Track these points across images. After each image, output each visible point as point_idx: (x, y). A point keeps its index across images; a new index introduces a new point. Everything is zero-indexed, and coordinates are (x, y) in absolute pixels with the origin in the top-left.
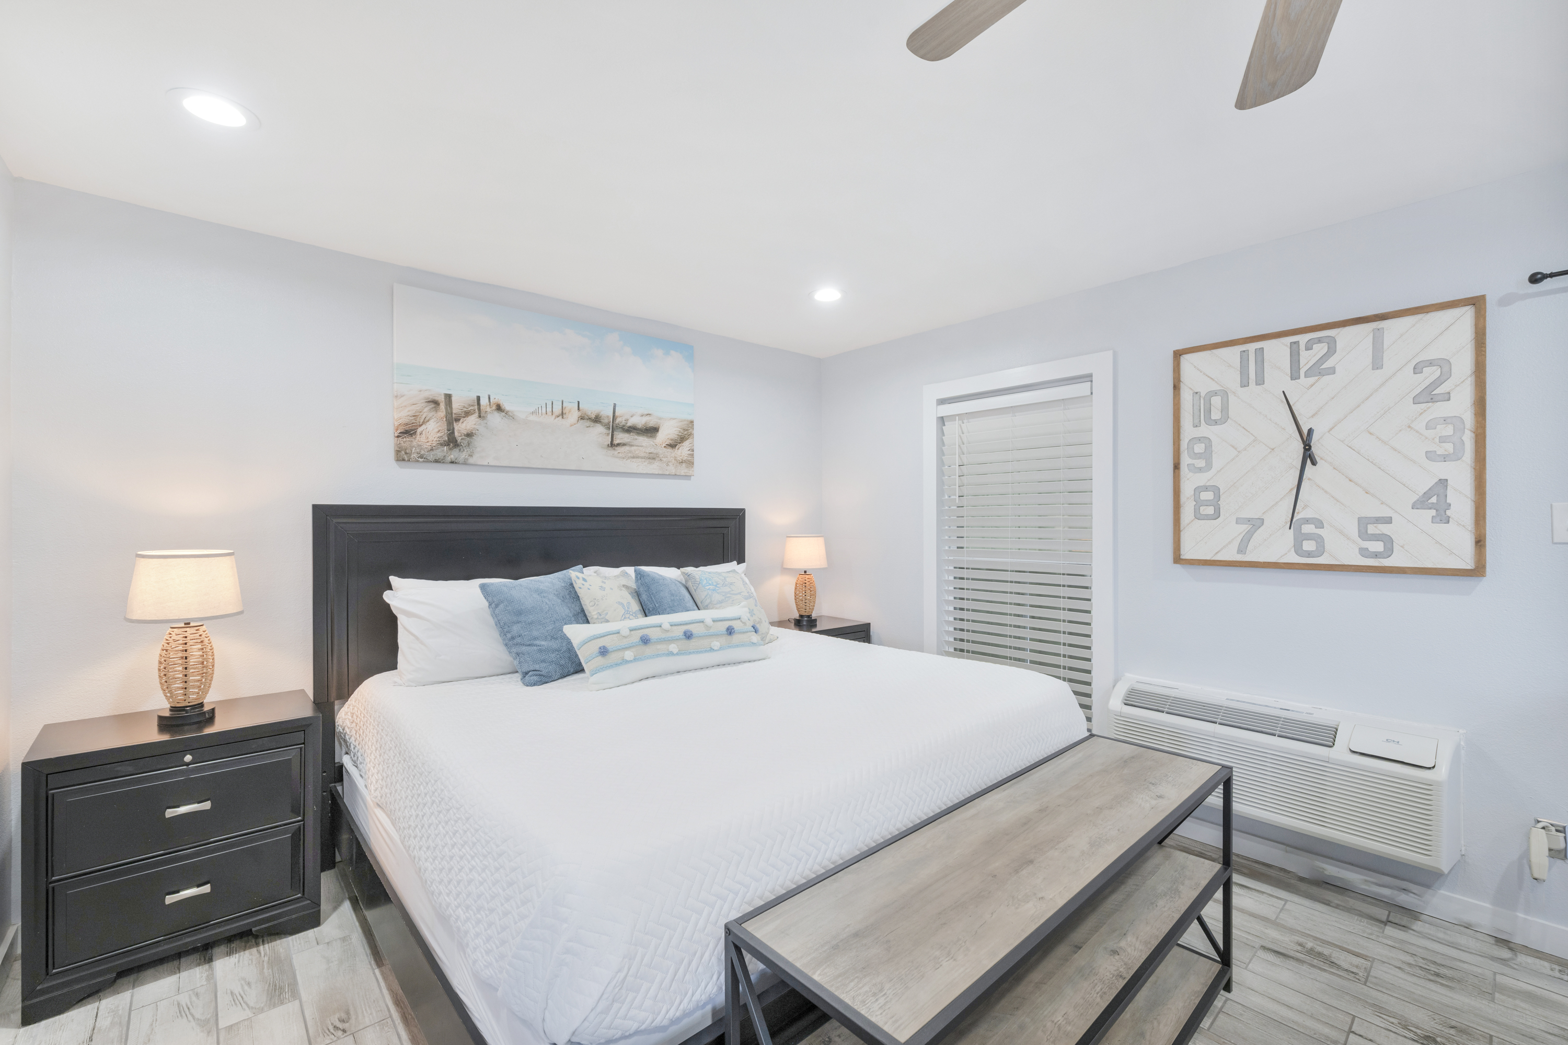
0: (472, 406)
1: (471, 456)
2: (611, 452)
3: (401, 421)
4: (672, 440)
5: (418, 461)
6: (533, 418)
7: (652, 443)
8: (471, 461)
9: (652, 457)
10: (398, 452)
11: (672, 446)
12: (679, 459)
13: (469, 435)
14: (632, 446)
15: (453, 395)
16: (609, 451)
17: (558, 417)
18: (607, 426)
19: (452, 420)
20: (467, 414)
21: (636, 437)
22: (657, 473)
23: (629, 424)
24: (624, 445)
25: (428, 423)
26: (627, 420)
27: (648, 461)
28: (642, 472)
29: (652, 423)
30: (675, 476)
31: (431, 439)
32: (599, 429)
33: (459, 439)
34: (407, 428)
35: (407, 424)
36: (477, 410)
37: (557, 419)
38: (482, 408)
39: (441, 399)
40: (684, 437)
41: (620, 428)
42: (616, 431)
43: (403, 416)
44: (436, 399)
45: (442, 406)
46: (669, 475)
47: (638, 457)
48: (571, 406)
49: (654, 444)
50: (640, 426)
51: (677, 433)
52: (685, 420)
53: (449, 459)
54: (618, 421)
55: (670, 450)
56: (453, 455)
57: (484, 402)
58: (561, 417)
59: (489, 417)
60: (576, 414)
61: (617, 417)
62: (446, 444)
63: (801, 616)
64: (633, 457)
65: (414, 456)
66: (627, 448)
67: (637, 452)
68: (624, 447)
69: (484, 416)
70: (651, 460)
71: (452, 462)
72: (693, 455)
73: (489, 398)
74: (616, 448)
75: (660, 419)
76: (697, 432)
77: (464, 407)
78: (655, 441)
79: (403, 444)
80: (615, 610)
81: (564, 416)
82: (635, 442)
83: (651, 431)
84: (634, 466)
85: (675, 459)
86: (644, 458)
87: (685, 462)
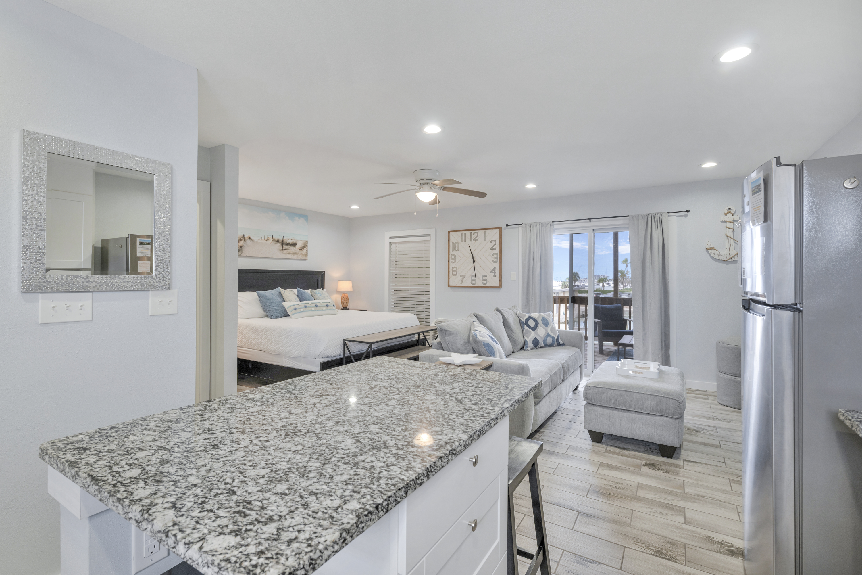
0: (242, 238)
1: (242, 254)
2: (282, 252)
4: (301, 247)
6: (259, 241)
9: (295, 253)
11: (301, 249)
13: (242, 247)
17: (266, 241)
18: (281, 243)
20: (241, 241)
21: (290, 247)
22: (297, 259)
23: (288, 242)
24: (286, 249)
28: (292, 259)
29: (294, 242)
30: (302, 260)
32: (279, 244)
38: (245, 238)
40: (305, 246)
41: (285, 244)
46: (300, 259)
47: (290, 254)
48: (270, 237)
50: (291, 243)
51: (303, 245)
52: (306, 240)
54: (284, 241)
55: (300, 251)
57: (245, 236)
59: (247, 241)
60: (271, 240)
66: (287, 251)
67: (290, 252)
69: (245, 241)
70: (294, 255)
72: (307, 252)
73: (247, 235)
75: (297, 240)
76: (309, 244)
77: (240, 238)
78: (295, 248)
81: (268, 240)
82: (289, 249)
83: (294, 245)
84: (289, 256)
85: (301, 254)
86: (292, 254)
87: (304, 255)
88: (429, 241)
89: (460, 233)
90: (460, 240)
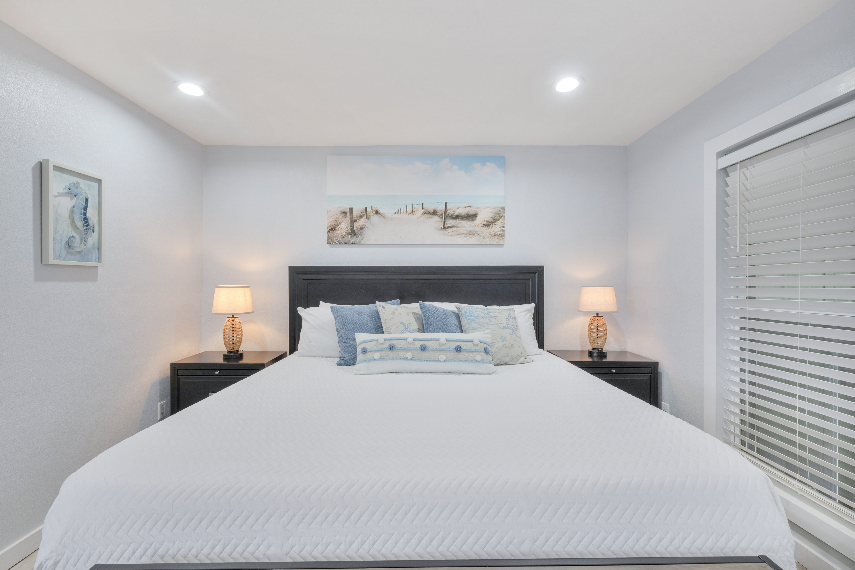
0: (363, 212)
1: (362, 239)
2: (444, 232)
3: (329, 224)
4: (487, 221)
5: (337, 244)
6: (396, 216)
7: (472, 224)
8: (362, 242)
9: (472, 234)
10: (328, 239)
11: (488, 225)
12: (493, 233)
13: (362, 228)
14: (458, 227)
15: (354, 208)
16: (442, 232)
18: (441, 216)
19: (353, 221)
20: (361, 217)
21: (461, 221)
22: (476, 244)
23: (456, 214)
24: (452, 227)
25: (341, 224)
26: (454, 212)
27: (469, 236)
28: (465, 244)
29: (472, 211)
30: (490, 245)
31: (343, 232)
32: (436, 218)
33: (356, 231)
34: (332, 227)
35: (332, 225)
36: (365, 215)
37: (410, 215)
38: (368, 213)
39: (348, 211)
40: (497, 218)
41: (449, 217)
42: (447, 219)
43: (331, 221)
44: (345, 211)
45: (348, 214)
46: (485, 244)
47: (462, 234)
49: (473, 225)
50: (463, 214)
51: (491, 216)
52: (497, 207)
53: (351, 242)
54: (448, 212)
55: (485, 228)
56: (354, 239)
57: (369, 210)
58: (412, 214)
59: (372, 218)
60: (421, 211)
61: (448, 210)
62: (350, 234)
63: (593, 349)
64: (459, 234)
65: (335, 241)
66: (454, 229)
67: (461, 231)
68: (452, 228)
69: (369, 218)
70: (471, 236)
71: (353, 243)
72: (504, 230)
73: (372, 207)
74: (447, 230)
75: (478, 208)
76: (506, 214)
77: (359, 214)
78: (474, 223)
79: (330, 236)
80: (397, 327)
81: (414, 213)
82: (460, 225)
83: (471, 217)
84: (459, 240)
85: (490, 234)
86: (466, 234)
87: (497, 235)
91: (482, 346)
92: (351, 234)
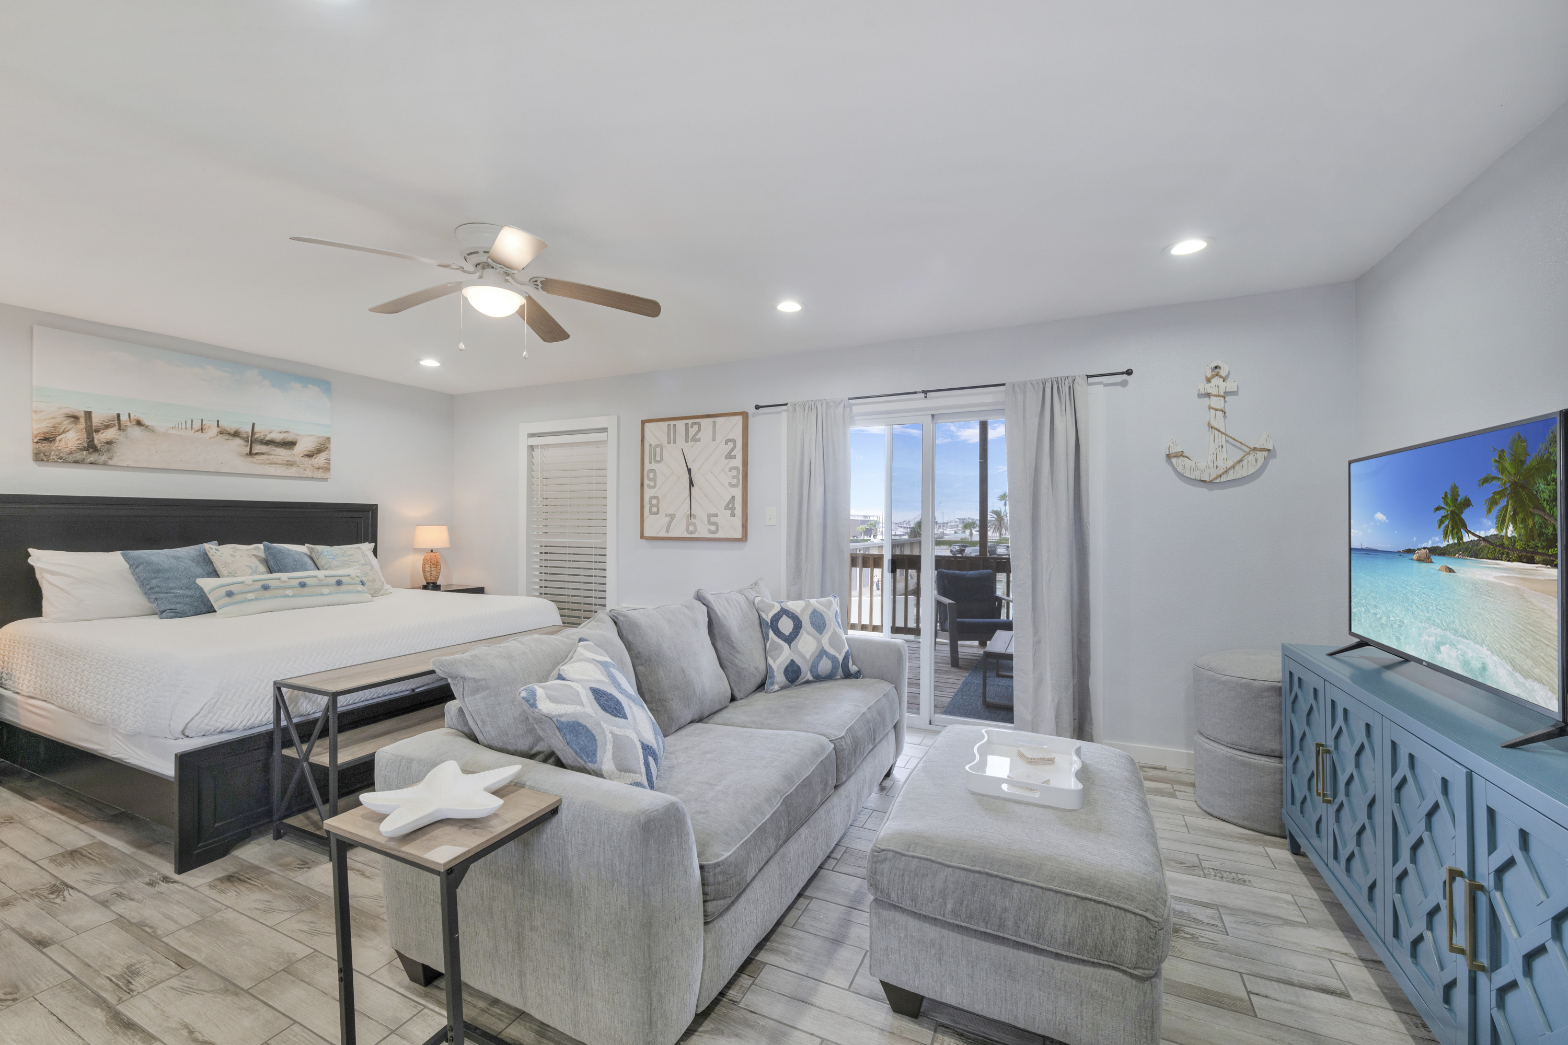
0: (112, 421)
1: (110, 459)
2: (250, 459)
3: (40, 431)
4: (309, 451)
5: (57, 461)
6: (172, 431)
8: (110, 462)
9: (290, 464)
10: (36, 454)
11: (310, 456)
12: (317, 466)
13: (109, 443)
14: (270, 455)
15: (93, 412)
16: (247, 459)
17: (197, 431)
18: (246, 440)
19: (91, 431)
20: (107, 427)
21: (274, 448)
22: (295, 476)
23: (268, 438)
24: (262, 454)
25: (67, 433)
26: (266, 436)
27: (285, 467)
28: (280, 475)
29: (290, 438)
30: (312, 478)
31: (70, 444)
32: (238, 441)
33: (99, 446)
34: (46, 436)
35: (46, 433)
36: (117, 424)
37: (196, 433)
38: (122, 423)
39: (81, 415)
40: (321, 449)
41: (258, 441)
42: (255, 444)
43: (43, 426)
44: (76, 414)
45: (82, 420)
46: (306, 478)
47: (276, 464)
49: (291, 454)
50: (278, 440)
51: (314, 446)
52: (322, 437)
53: (88, 461)
54: (256, 436)
55: (307, 459)
56: (93, 458)
57: (124, 418)
58: (200, 431)
59: (129, 429)
60: (215, 430)
61: (256, 433)
64: (272, 464)
65: (53, 457)
66: (265, 457)
67: (275, 460)
68: (263, 456)
69: (124, 430)
70: (288, 467)
71: (91, 463)
72: (329, 463)
73: (129, 415)
74: (255, 457)
75: (298, 435)
76: (333, 446)
77: (104, 421)
78: (292, 452)
79: (42, 448)
80: (243, 571)
81: (204, 431)
82: (273, 452)
83: (290, 444)
84: (272, 470)
85: (312, 466)
86: (282, 464)
87: (322, 468)
88: (604, 442)
89: (664, 425)
90: (664, 440)
91: (358, 580)
92: (88, 450)
